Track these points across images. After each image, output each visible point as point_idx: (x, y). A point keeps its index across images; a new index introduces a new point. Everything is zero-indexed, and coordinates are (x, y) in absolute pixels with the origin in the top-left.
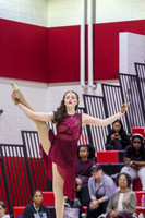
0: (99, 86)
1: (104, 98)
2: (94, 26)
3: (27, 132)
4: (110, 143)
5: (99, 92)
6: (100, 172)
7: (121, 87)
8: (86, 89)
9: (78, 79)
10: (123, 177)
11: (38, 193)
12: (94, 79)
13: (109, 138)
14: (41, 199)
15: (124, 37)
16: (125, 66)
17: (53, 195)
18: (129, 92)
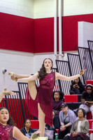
0: (66, 55)
1: (68, 62)
2: (63, 17)
3: (21, 83)
4: (73, 90)
5: (65, 58)
6: (67, 108)
7: (79, 55)
8: (58, 57)
9: (53, 51)
10: (80, 111)
11: (28, 121)
12: (63, 50)
13: (72, 87)
14: (30, 124)
15: (81, 24)
16: (82, 42)
17: (38, 122)
18: (84, 58)
